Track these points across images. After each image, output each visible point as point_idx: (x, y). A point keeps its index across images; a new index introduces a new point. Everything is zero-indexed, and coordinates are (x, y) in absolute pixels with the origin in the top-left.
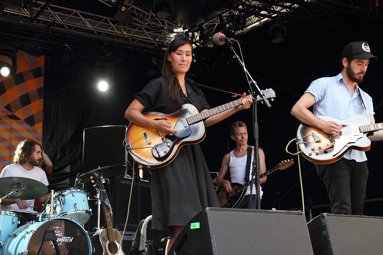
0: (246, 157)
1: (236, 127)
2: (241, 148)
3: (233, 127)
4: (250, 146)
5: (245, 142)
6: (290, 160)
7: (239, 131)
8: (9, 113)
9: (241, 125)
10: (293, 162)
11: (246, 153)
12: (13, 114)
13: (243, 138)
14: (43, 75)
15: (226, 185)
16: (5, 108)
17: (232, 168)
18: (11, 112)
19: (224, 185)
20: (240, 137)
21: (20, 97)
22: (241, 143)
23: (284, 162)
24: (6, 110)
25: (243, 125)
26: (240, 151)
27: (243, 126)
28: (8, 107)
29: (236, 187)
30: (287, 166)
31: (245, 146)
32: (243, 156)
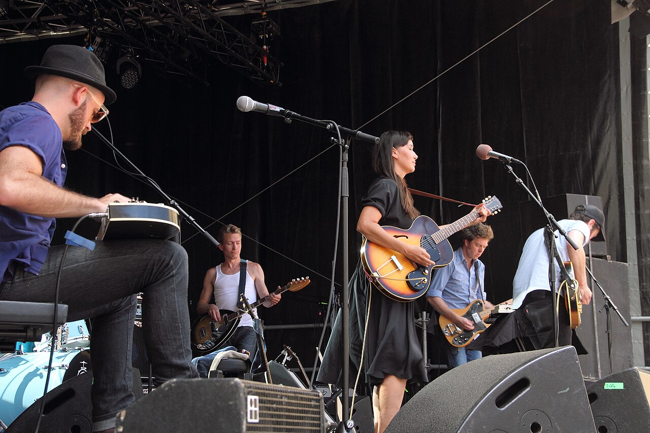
0: (238, 274)
1: (227, 232)
2: (230, 262)
3: (223, 232)
4: (243, 261)
5: (238, 255)
6: (305, 279)
7: (230, 238)
9: (233, 231)
10: (310, 281)
11: (239, 268)
13: (234, 249)
15: (214, 311)
17: (218, 288)
19: (211, 312)
20: (230, 247)
22: (231, 256)
23: (296, 280)
25: (236, 230)
26: (229, 266)
27: (237, 233)
29: (226, 315)
30: (301, 287)
31: (238, 260)
32: (233, 272)
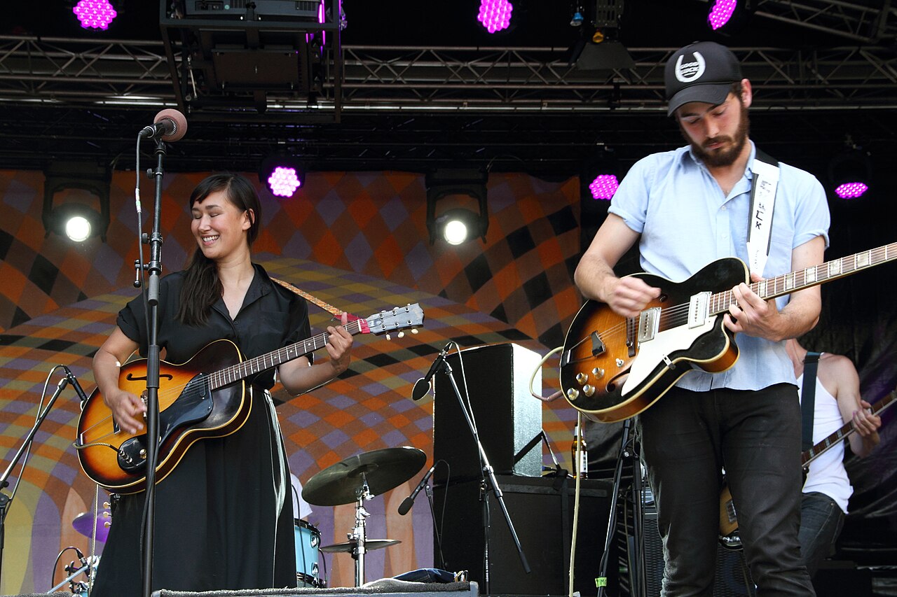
8: (504, 326)
12: (510, 328)
14: (579, 223)
16: (491, 315)
18: (507, 323)
21: (526, 286)
24: (494, 319)
28: (500, 313)
